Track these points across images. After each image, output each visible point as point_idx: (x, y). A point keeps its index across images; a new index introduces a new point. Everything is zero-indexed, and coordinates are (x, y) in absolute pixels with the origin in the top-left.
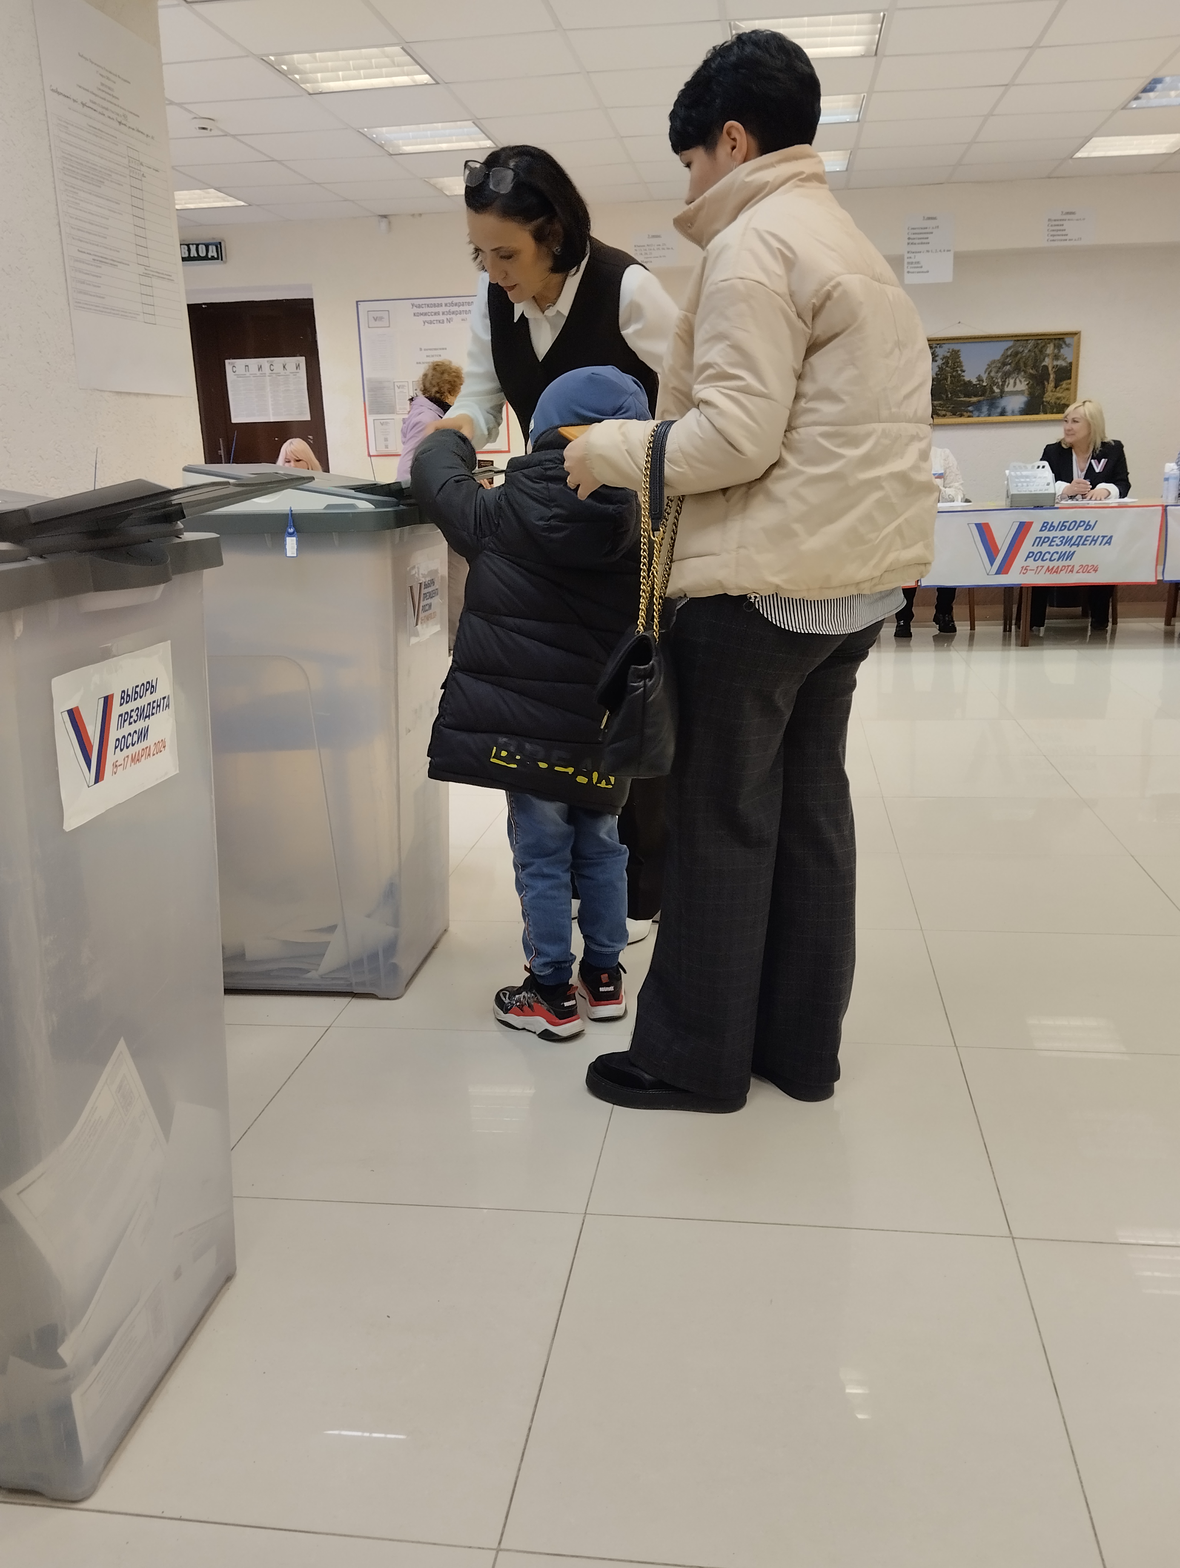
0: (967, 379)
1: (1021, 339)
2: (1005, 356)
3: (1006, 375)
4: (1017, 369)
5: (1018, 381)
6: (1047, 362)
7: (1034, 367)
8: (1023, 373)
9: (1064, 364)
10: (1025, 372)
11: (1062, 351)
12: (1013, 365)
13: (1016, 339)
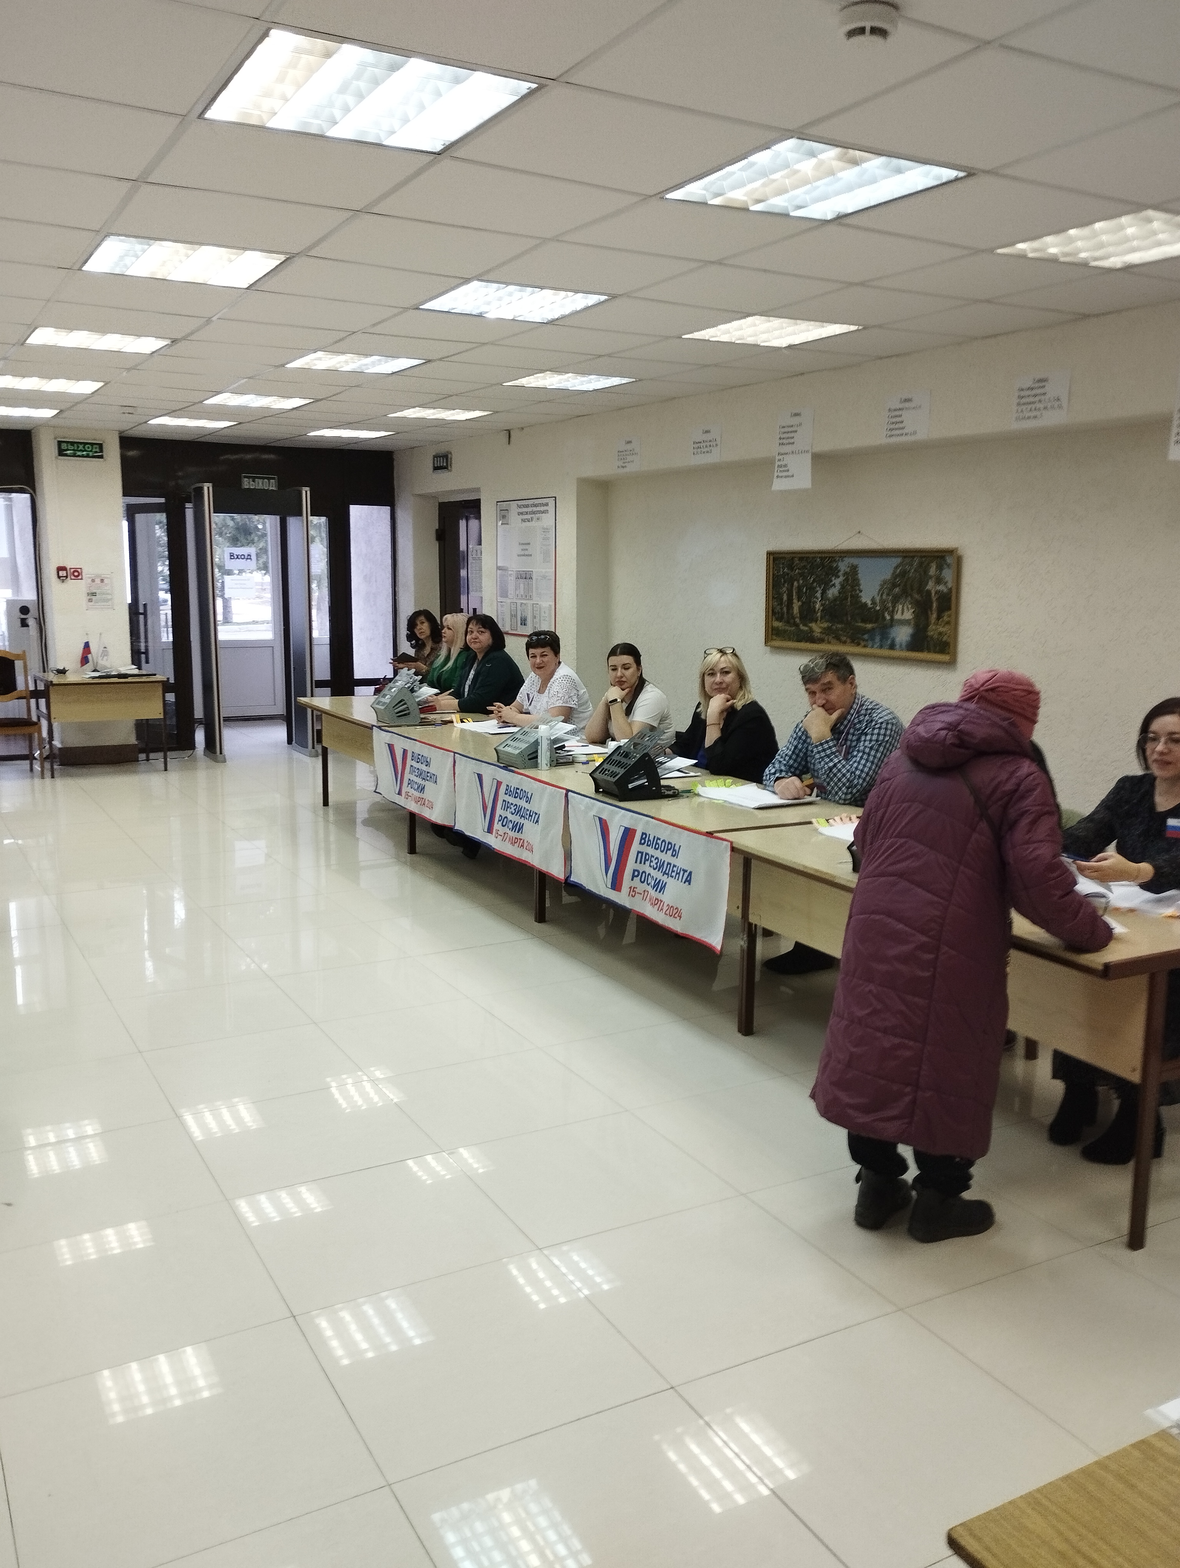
0: (864, 600)
1: (907, 555)
2: (895, 576)
3: (896, 600)
4: (905, 593)
5: (905, 608)
6: (930, 585)
7: (920, 591)
8: (909, 599)
9: (945, 590)
10: (912, 597)
11: (944, 571)
12: (901, 587)
13: (905, 554)
